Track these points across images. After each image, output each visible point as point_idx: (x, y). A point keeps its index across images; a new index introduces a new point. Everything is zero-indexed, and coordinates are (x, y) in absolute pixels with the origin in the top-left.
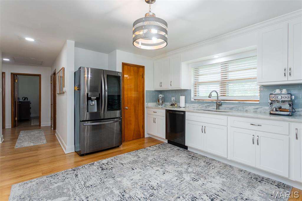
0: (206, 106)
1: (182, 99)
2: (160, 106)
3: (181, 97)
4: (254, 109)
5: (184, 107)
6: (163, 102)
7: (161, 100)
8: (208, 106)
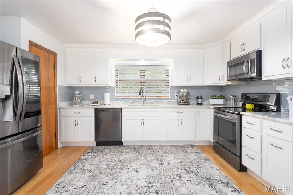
0: (131, 102)
1: (107, 96)
2: (78, 105)
3: (106, 94)
4: (167, 102)
5: (109, 104)
6: (81, 100)
7: (78, 98)
8: (133, 102)
